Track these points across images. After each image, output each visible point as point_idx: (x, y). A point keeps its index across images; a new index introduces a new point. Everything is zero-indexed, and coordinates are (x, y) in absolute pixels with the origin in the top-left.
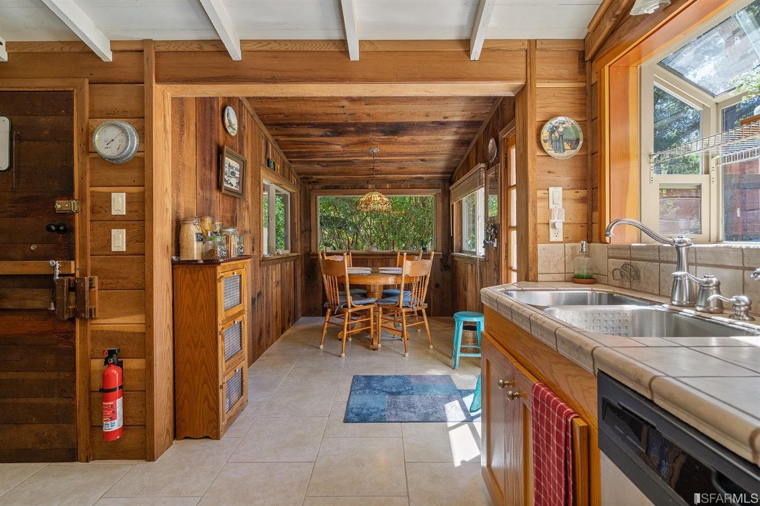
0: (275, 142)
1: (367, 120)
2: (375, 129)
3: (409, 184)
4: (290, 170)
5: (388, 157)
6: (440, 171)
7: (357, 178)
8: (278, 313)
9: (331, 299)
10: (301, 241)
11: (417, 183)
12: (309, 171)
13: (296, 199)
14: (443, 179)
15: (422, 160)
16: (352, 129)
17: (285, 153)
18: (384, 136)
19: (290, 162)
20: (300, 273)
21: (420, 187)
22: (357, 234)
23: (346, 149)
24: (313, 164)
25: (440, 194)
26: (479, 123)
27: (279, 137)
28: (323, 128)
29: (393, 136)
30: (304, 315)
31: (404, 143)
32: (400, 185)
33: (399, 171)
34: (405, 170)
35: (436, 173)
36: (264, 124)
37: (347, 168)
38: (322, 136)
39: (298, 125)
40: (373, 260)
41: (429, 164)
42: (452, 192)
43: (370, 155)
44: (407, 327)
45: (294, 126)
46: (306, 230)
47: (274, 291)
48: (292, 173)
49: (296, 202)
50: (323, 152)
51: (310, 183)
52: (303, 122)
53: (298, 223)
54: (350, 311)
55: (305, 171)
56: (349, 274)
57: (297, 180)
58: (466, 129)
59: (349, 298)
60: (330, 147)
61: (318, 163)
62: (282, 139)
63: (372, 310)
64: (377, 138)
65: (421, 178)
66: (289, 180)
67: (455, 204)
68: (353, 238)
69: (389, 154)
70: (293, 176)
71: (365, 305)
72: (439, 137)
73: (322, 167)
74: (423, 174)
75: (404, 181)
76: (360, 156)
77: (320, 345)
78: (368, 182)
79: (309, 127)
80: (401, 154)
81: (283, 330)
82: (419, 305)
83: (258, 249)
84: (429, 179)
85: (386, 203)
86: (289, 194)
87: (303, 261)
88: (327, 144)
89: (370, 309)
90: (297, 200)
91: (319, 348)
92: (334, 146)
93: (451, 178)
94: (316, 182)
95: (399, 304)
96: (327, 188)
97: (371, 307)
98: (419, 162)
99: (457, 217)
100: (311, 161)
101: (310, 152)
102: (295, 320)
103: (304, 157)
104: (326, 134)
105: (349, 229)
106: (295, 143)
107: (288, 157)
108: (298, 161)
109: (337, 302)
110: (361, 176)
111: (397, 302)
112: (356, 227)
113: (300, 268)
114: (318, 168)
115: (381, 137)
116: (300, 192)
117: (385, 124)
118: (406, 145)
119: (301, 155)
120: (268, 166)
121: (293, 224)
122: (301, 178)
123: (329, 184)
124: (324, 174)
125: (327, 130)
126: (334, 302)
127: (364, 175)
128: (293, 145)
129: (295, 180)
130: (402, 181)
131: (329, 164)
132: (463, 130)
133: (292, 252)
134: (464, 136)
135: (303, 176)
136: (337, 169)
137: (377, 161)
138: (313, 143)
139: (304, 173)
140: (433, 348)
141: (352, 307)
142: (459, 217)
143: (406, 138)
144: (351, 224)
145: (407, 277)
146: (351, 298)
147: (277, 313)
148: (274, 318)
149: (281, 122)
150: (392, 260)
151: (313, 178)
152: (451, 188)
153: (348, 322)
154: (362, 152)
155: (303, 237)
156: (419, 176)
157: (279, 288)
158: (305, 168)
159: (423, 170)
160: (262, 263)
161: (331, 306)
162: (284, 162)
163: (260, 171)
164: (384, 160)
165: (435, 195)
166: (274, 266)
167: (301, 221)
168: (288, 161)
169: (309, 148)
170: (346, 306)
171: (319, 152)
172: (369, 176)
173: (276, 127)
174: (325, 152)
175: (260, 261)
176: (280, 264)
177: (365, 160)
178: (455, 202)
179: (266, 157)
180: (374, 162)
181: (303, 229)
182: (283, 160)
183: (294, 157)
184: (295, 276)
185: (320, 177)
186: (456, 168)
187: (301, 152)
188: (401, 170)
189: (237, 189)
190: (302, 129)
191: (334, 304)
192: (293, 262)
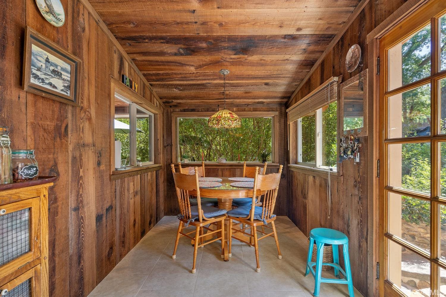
0: (132, 61)
1: (219, 32)
2: (226, 45)
3: (252, 108)
4: (151, 94)
5: (237, 80)
6: (280, 95)
7: (210, 102)
8: (137, 221)
9: (183, 211)
10: (163, 153)
11: (259, 106)
12: (169, 95)
13: (159, 119)
14: (280, 104)
15: (266, 84)
16: (204, 45)
17: (144, 75)
18: (235, 55)
19: (151, 85)
20: (162, 180)
21: (262, 110)
22: (210, 149)
23: (200, 71)
24: (172, 88)
25: (277, 115)
26: (330, 37)
27: (135, 55)
28: (175, 44)
29: (244, 54)
30: (166, 214)
31: (252, 64)
32: (245, 108)
33: (244, 95)
34: (250, 95)
35: (275, 97)
36: (116, 38)
37: (202, 92)
38: (176, 54)
39: (151, 39)
40: (222, 170)
41: (272, 89)
42: (289, 113)
43: (220, 78)
44: (258, 241)
45: (147, 41)
46: (168, 145)
47: (132, 201)
48: (154, 96)
49: (159, 121)
50: (178, 74)
51: (171, 107)
52: (154, 34)
53: (160, 139)
54: (201, 225)
55: (166, 95)
56: (200, 188)
57: (159, 103)
58: (315, 45)
59: (201, 211)
60: (184, 68)
61: (176, 86)
62: (139, 58)
63: (223, 222)
64: (228, 57)
65: (262, 103)
66: (151, 101)
67: (291, 123)
68: (207, 152)
69: (238, 77)
70: (155, 100)
71: (216, 217)
72: (287, 57)
73: (180, 91)
74: (265, 98)
75: (248, 105)
76: (212, 79)
77: (173, 255)
78: (218, 106)
79: (162, 42)
80: (249, 77)
81: (143, 233)
82: (269, 218)
83: (108, 163)
84: (268, 104)
85: (236, 120)
86: (153, 115)
87: (165, 170)
88: (182, 64)
89: (221, 221)
90: (160, 121)
91: (171, 257)
92: (188, 67)
93: (287, 102)
94: (175, 106)
95: (250, 217)
96: (184, 111)
97: (223, 219)
98: (264, 86)
99: (293, 134)
100: (169, 85)
101: (167, 74)
102: (157, 219)
103: (162, 80)
104: (179, 51)
105: (204, 145)
106: (151, 63)
107: (148, 80)
108: (157, 84)
109: (189, 215)
110: (213, 101)
111: (248, 215)
112: (210, 144)
113: (162, 176)
114: (176, 92)
115: (233, 57)
116: (163, 114)
117: (237, 38)
118: (254, 66)
119: (160, 78)
120: (123, 82)
121: (156, 140)
122: (163, 102)
123: (187, 108)
124: (182, 98)
125: (179, 46)
126: (186, 214)
127: (216, 99)
128: (150, 65)
129: (158, 103)
130: (246, 105)
131: (185, 87)
132: (312, 48)
133: (155, 163)
134: (310, 55)
135: (164, 100)
136: (193, 92)
137: (227, 85)
138: (169, 63)
139: (165, 98)
140: (282, 258)
141: (203, 220)
142: (294, 134)
143: (255, 58)
144: (206, 141)
145: (259, 191)
146: (203, 212)
147: (135, 221)
148: (132, 226)
149: (134, 35)
150: (238, 170)
151: (173, 102)
152: (287, 110)
153: (200, 235)
154: (214, 74)
155: (165, 150)
156: (260, 100)
157: (138, 198)
158: (165, 92)
159: (265, 94)
160: (112, 177)
161: (183, 218)
162: (144, 84)
163: (110, 84)
164: (233, 83)
165: (273, 117)
166: (131, 178)
167: (164, 137)
168: (149, 84)
169: (165, 69)
170: (198, 220)
171: (175, 74)
172: (220, 100)
173: (129, 41)
174: (180, 74)
175: (110, 175)
176: (139, 176)
177: (216, 84)
178: (291, 122)
179: (120, 72)
180: (224, 85)
181: (165, 144)
182: (143, 81)
183: (154, 80)
184: (157, 184)
185: (179, 101)
186: (293, 92)
187: (159, 74)
188: (247, 95)
189: (65, 94)
190: (155, 45)
191: (186, 216)
192: (155, 172)
